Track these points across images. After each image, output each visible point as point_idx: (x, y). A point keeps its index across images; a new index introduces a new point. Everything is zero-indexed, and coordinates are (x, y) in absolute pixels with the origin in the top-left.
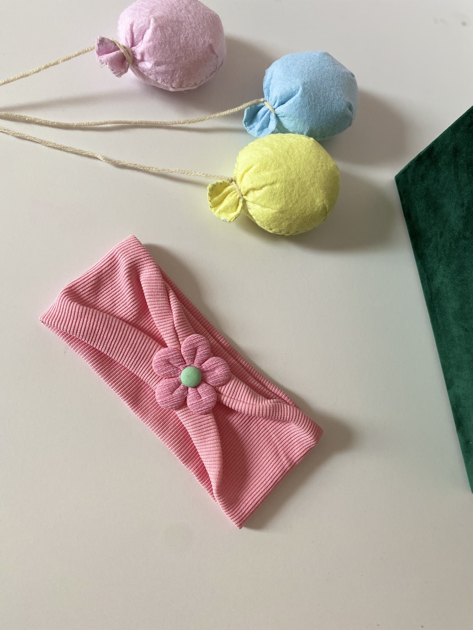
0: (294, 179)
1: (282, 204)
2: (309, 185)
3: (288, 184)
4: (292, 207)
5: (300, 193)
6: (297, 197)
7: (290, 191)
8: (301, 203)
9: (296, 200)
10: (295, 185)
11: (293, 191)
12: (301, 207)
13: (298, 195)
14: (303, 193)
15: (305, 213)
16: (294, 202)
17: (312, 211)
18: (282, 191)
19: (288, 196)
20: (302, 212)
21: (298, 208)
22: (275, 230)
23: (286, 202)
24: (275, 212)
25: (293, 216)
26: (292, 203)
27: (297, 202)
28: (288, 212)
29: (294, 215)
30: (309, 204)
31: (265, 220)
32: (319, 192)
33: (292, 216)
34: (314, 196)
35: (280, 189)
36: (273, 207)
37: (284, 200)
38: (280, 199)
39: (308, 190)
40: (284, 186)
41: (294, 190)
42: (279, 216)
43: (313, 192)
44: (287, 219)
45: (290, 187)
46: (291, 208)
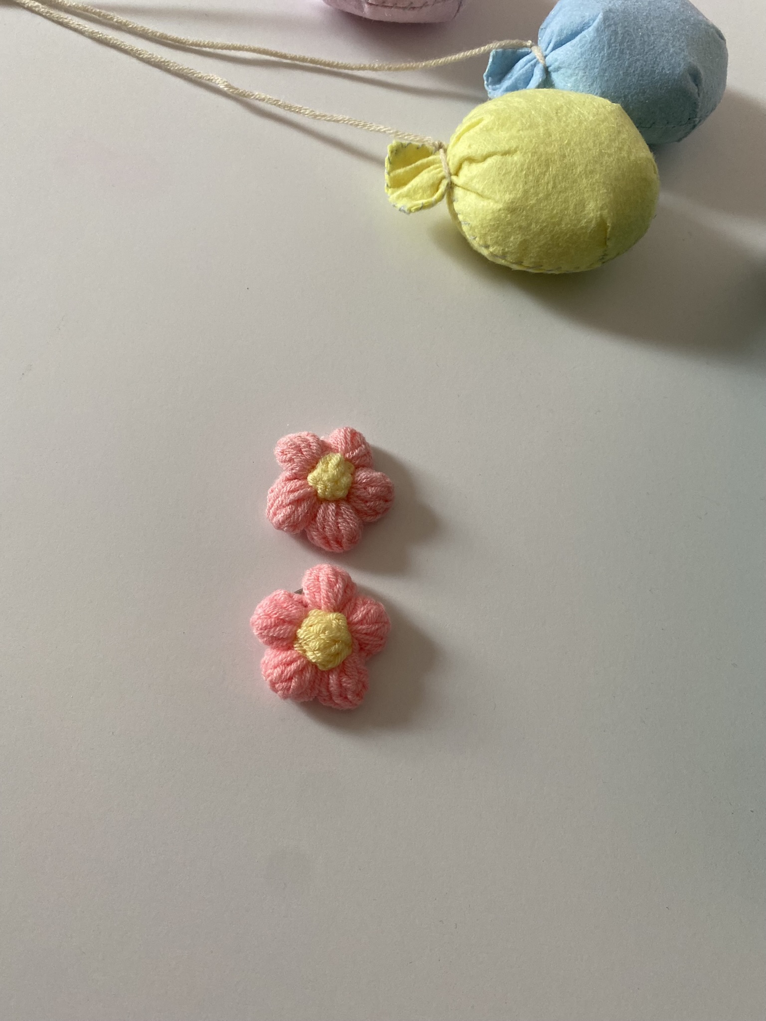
0: (553, 154)
1: (516, 194)
2: (580, 172)
3: (538, 160)
4: (534, 205)
5: (557, 181)
6: (550, 186)
7: (538, 173)
8: (554, 202)
9: (545, 193)
10: (551, 164)
11: (545, 175)
12: (553, 209)
13: (552, 184)
14: (564, 184)
15: (559, 224)
16: (541, 195)
17: (575, 225)
18: (522, 170)
19: (531, 181)
20: (553, 220)
21: (546, 210)
22: (494, 251)
23: (526, 192)
24: (498, 208)
25: (533, 225)
26: (536, 198)
27: (547, 196)
28: (524, 213)
29: (536, 223)
30: (572, 207)
31: (478, 224)
32: (599, 190)
33: (531, 224)
34: (586, 195)
35: (518, 166)
36: (498, 197)
37: (521, 186)
38: (515, 184)
39: (575, 181)
40: (529, 162)
41: (548, 174)
42: (506, 217)
43: (585, 187)
44: (520, 227)
45: (540, 165)
46: (532, 207)
